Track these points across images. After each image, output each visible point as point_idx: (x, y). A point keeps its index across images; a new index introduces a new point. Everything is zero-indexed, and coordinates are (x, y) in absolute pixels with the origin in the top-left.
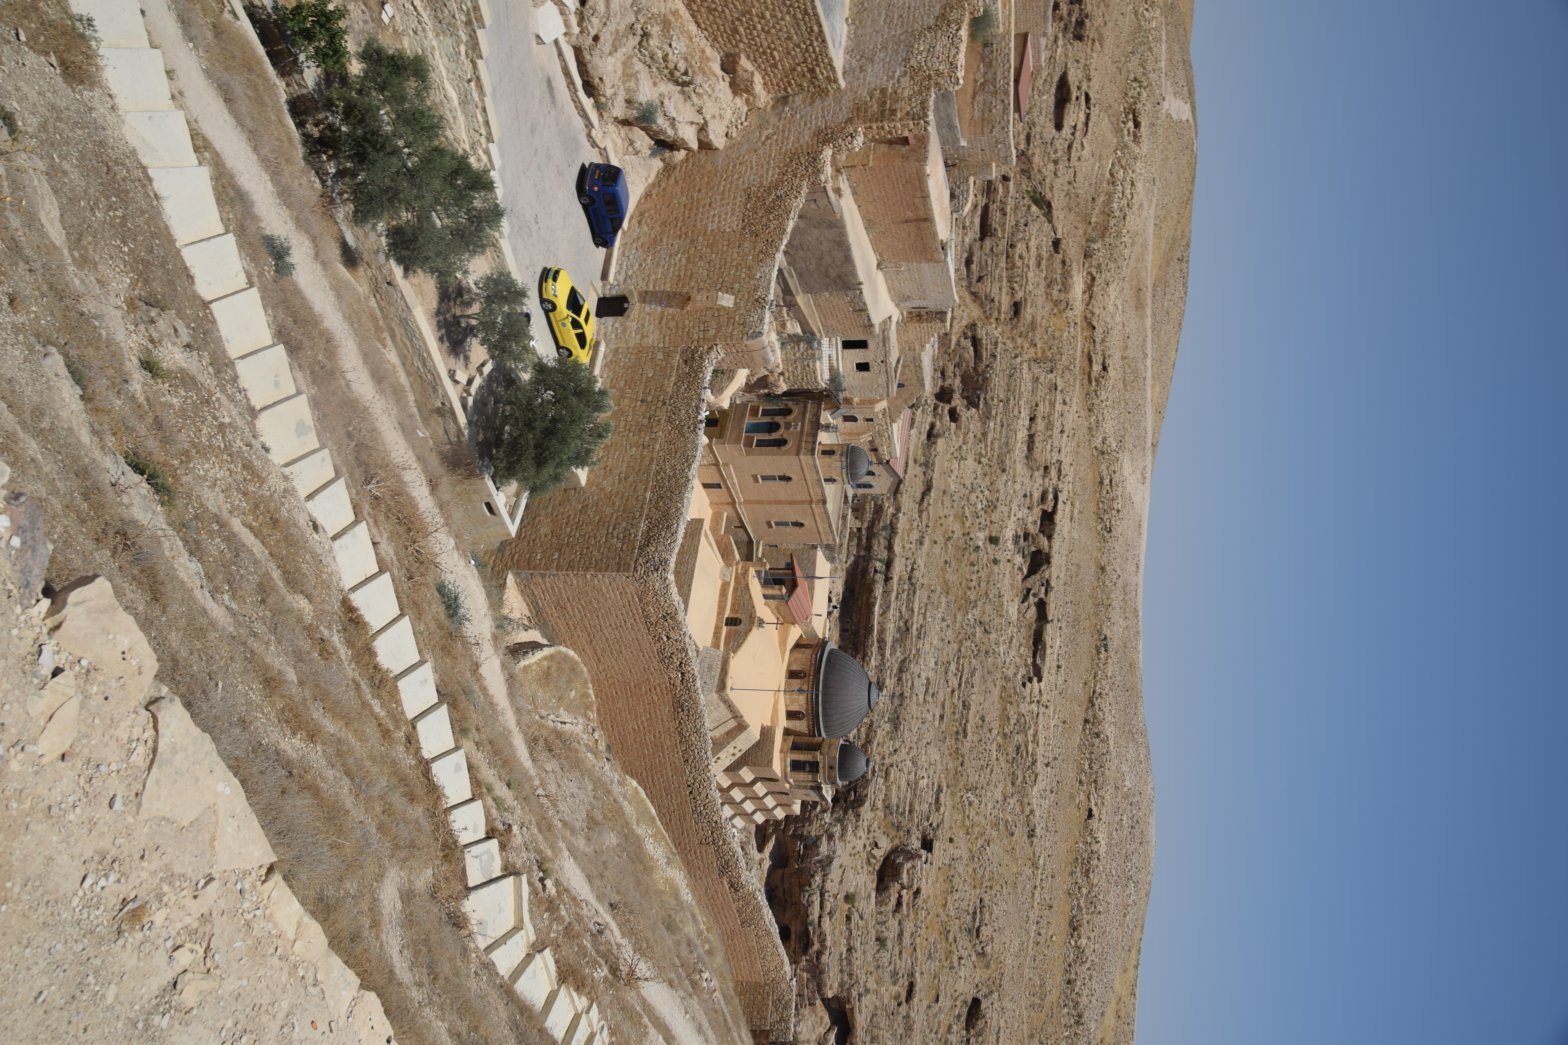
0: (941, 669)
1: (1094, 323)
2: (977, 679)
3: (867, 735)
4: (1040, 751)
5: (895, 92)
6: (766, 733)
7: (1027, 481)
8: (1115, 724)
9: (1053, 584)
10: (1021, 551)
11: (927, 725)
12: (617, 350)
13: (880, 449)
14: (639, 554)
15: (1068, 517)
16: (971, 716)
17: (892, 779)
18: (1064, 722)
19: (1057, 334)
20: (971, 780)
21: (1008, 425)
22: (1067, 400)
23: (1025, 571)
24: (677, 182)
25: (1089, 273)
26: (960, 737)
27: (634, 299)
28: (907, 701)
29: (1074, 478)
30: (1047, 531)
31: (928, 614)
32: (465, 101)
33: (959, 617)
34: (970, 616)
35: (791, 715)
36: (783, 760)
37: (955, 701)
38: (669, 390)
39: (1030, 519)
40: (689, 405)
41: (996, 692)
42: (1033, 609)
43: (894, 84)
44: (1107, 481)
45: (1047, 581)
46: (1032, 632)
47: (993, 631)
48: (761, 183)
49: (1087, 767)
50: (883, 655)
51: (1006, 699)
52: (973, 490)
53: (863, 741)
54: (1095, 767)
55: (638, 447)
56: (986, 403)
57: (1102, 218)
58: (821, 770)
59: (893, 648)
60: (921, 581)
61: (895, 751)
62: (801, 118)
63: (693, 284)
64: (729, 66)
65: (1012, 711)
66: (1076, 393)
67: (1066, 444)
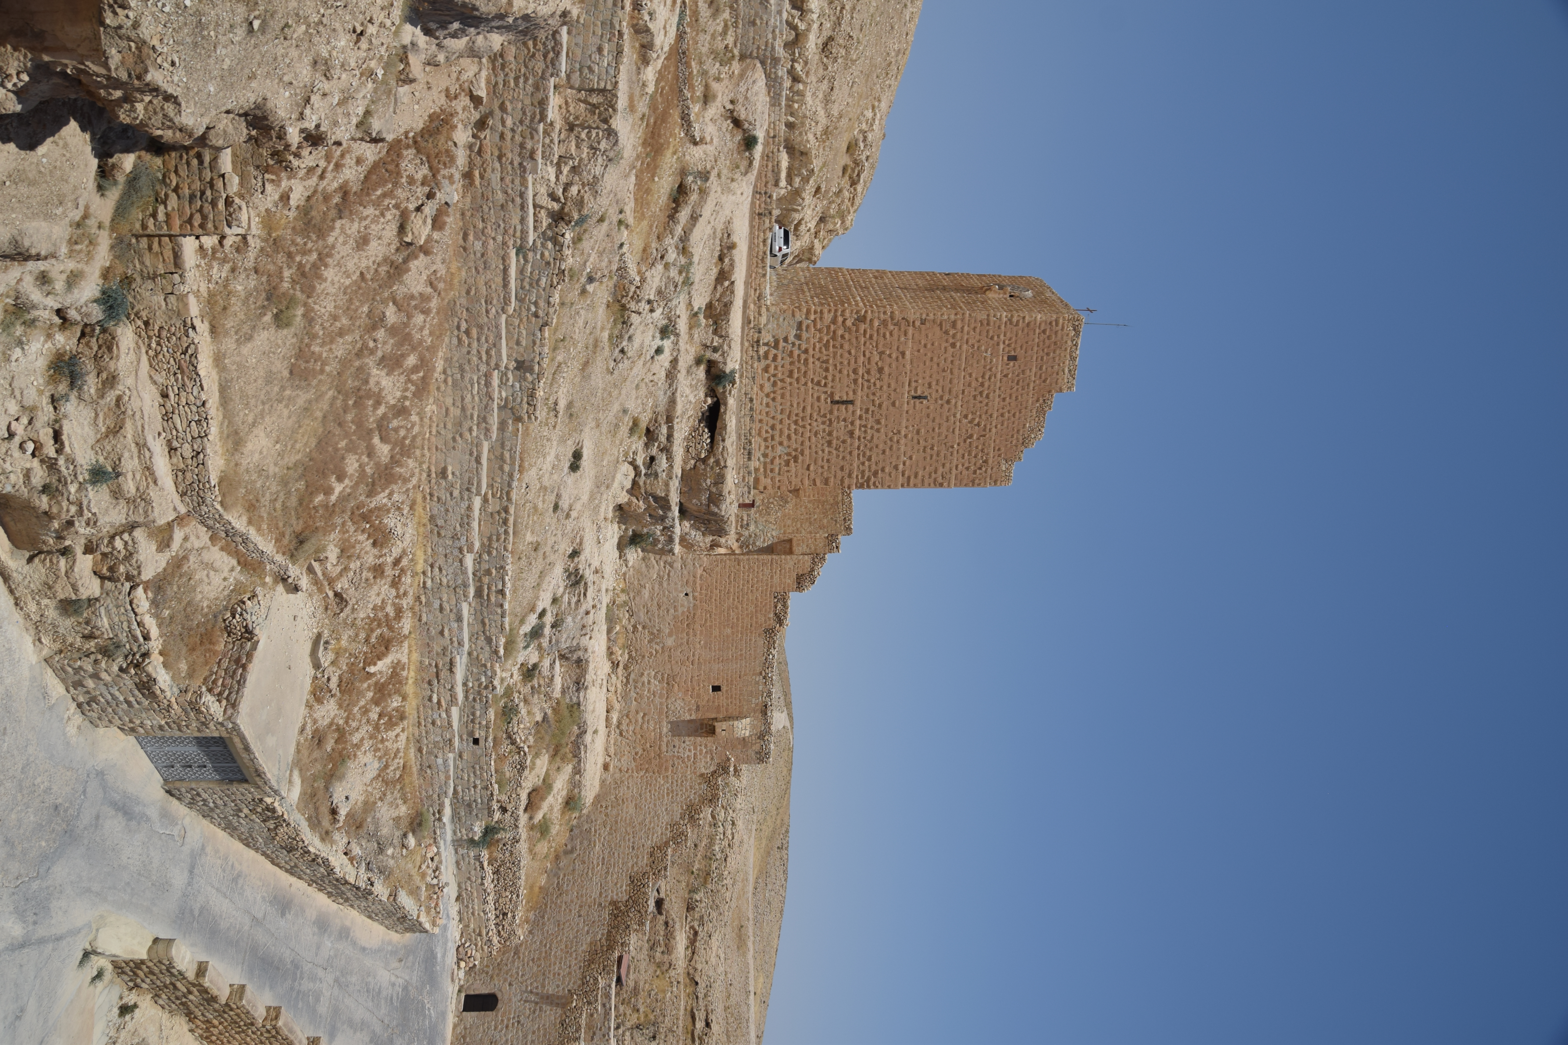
1: (697, 979)
25: (692, 927)
57: (704, 864)
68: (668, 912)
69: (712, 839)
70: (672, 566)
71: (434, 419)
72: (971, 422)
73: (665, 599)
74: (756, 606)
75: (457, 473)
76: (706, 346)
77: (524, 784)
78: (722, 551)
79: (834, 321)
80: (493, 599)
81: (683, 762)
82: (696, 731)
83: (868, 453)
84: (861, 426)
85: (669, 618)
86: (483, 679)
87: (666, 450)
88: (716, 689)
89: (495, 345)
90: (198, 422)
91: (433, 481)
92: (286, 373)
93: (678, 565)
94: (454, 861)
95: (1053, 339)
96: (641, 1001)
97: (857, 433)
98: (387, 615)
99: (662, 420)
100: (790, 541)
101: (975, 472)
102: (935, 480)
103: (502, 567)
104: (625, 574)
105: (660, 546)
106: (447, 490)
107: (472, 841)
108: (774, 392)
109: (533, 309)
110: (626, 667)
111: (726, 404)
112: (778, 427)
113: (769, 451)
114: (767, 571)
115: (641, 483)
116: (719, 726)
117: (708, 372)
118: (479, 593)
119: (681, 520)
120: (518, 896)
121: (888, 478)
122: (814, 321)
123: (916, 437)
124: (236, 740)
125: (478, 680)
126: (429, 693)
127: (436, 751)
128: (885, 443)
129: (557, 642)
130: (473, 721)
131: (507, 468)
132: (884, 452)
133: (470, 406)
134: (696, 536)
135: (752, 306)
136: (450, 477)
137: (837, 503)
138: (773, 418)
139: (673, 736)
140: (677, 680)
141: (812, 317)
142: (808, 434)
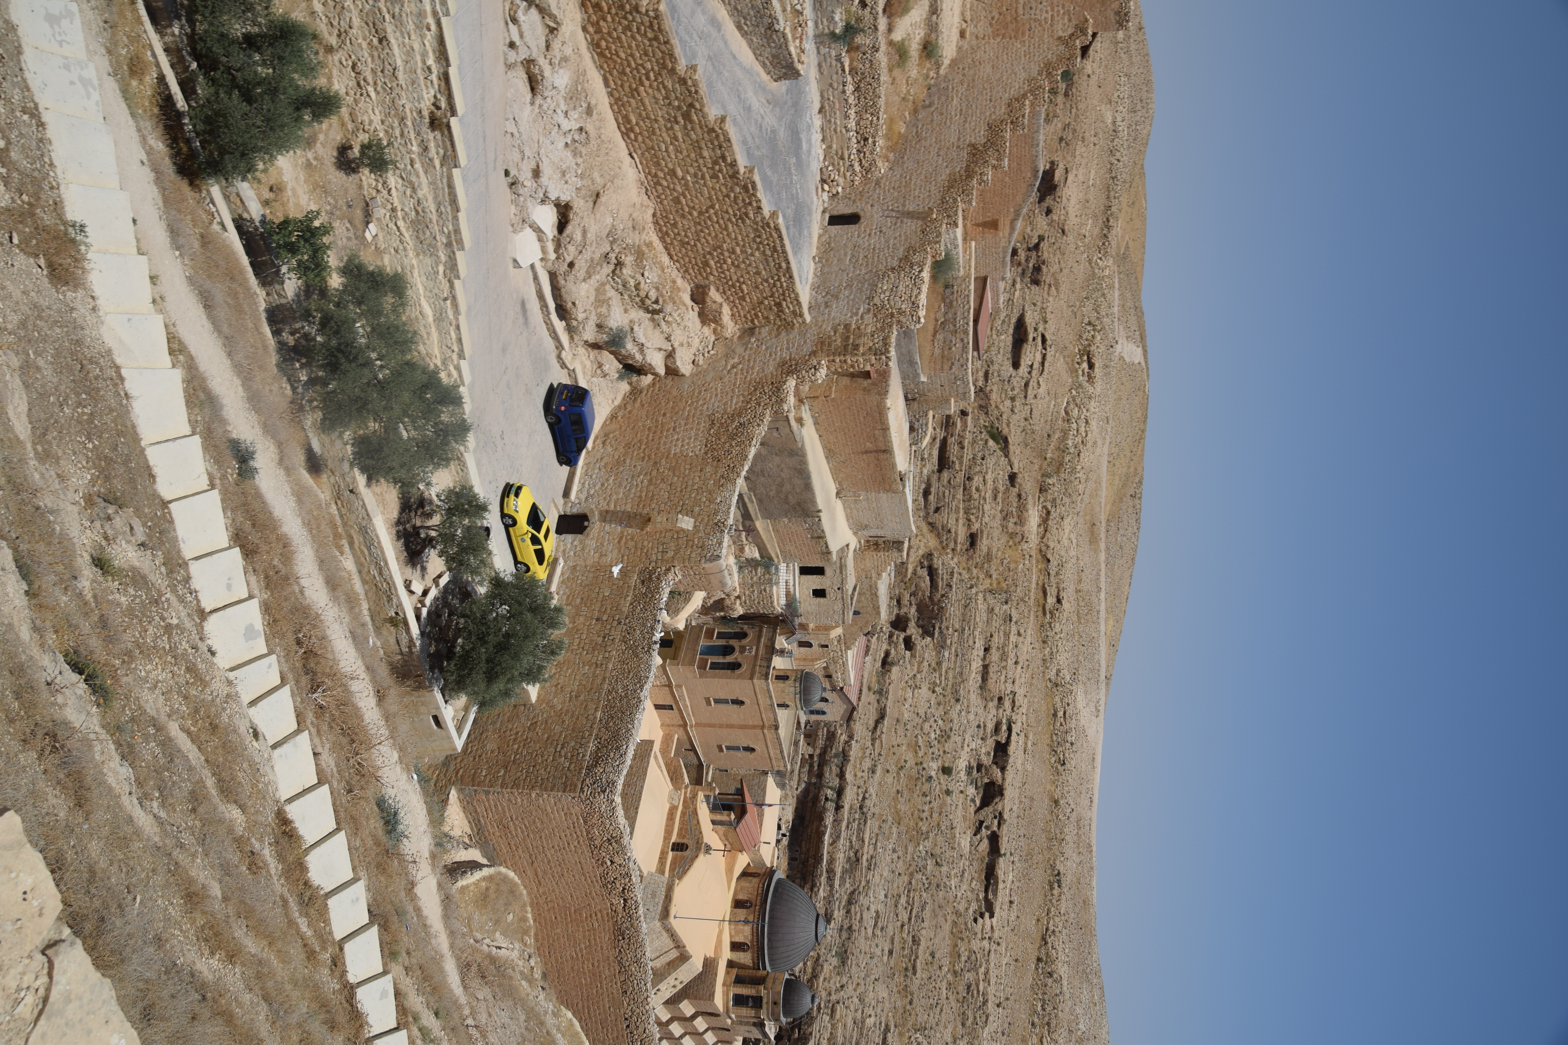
0: (890, 902)
1: (1050, 556)
2: (927, 914)
3: (814, 969)
4: (991, 990)
5: (859, 328)
6: (709, 965)
7: (981, 711)
8: (1068, 963)
9: (1006, 816)
10: (974, 782)
11: (875, 960)
12: (574, 567)
13: (834, 676)
14: (587, 775)
15: (1021, 749)
16: (920, 952)
17: (838, 1016)
18: (1016, 960)
19: (1012, 566)
20: (919, 1019)
21: (963, 655)
22: (1022, 631)
23: (978, 803)
24: (643, 405)
25: (1044, 507)
26: (910, 974)
27: (595, 518)
28: (856, 934)
29: (1028, 710)
30: (1000, 763)
31: (879, 844)
32: (439, 318)
33: (910, 849)
34: (921, 848)
35: (735, 946)
36: (726, 994)
37: (905, 936)
38: (625, 609)
39: (983, 750)
40: (644, 625)
41: (947, 927)
42: (986, 842)
43: (857, 320)
44: (1061, 714)
45: (1000, 813)
46: (984, 866)
47: (944, 863)
48: (725, 410)
49: (1039, 1008)
50: (832, 886)
51: (957, 935)
52: (926, 720)
53: (808, 976)
54: (1049, 1009)
55: (590, 666)
56: (941, 632)
57: (1057, 454)
58: (764, 1006)
59: (843, 880)
60: (872, 810)
61: (842, 986)
62: (767, 349)
63: (653, 506)
64: (699, 296)
65: (962, 948)
66: (1031, 625)
67: (1021, 676)
68: (1020, 485)
69: (1065, 433)
81: (1040, 25)
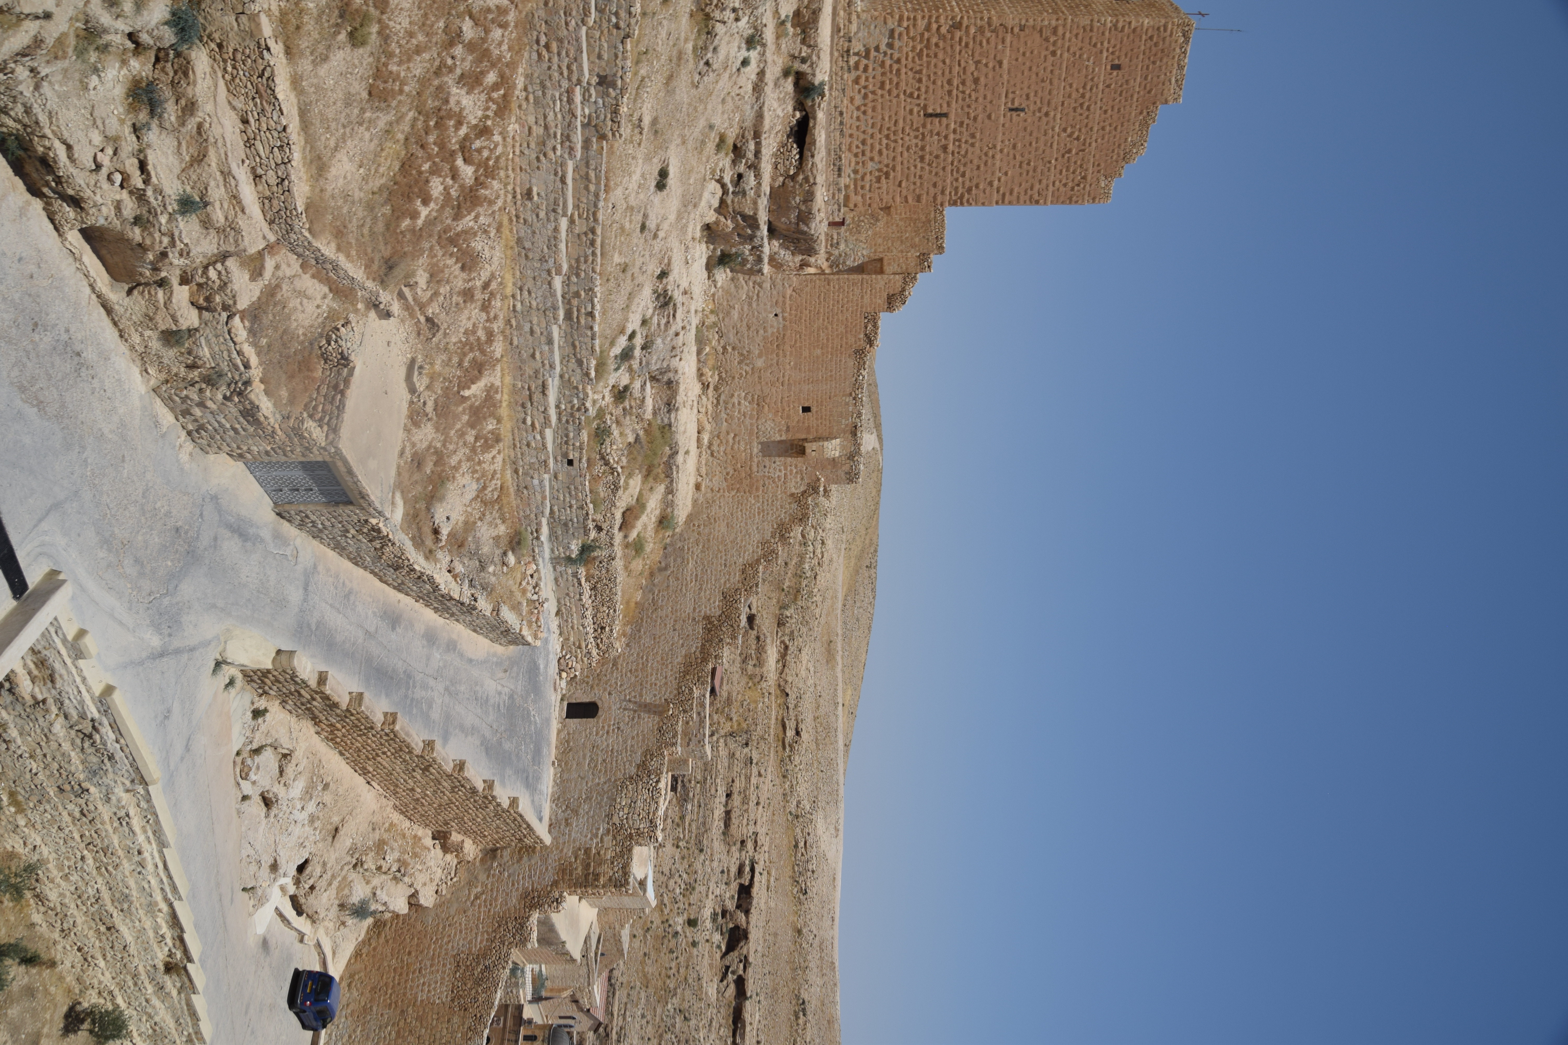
1: (788, 690)
5: (599, 853)
7: (724, 857)
9: (751, 959)
10: (719, 929)
15: (764, 887)
19: (752, 706)
21: (706, 805)
22: (762, 772)
23: (724, 948)
25: (783, 642)
29: (770, 847)
30: (744, 905)
31: (628, 1013)
33: (659, 1010)
34: (669, 1006)
39: (728, 895)
42: (732, 986)
43: (597, 844)
44: (802, 844)
45: (746, 957)
46: (731, 1010)
47: (692, 1017)
48: (470, 949)
52: (671, 876)
56: (684, 786)
57: (794, 581)
60: (620, 980)
62: (509, 876)
64: (441, 837)
66: (771, 762)
67: (761, 815)
68: (759, 627)
69: (802, 557)
70: (761, 287)
71: (517, 138)
72: (1070, 136)
73: (754, 320)
74: (846, 327)
75: (543, 194)
76: (794, 57)
77: (618, 504)
78: (812, 270)
79: (928, 28)
80: (583, 321)
81: (774, 482)
82: (786, 451)
83: (962, 169)
84: (955, 140)
85: (758, 339)
86: (576, 401)
87: (754, 167)
88: (806, 410)
89: (576, 59)
90: (281, 148)
91: (519, 203)
92: (365, 95)
93: (767, 285)
94: (553, 578)
95: (1161, 46)
96: (734, 710)
97: (951, 147)
98: (479, 339)
99: (749, 135)
100: (881, 260)
101: (1072, 189)
102: (1031, 197)
103: (591, 289)
104: (713, 295)
105: (749, 266)
106: (532, 211)
107: (569, 559)
108: (865, 105)
109: (614, 20)
110: (716, 389)
111: (815, 118)
112: (869, 141)
113: (859, 167)
114: (857, 291)
115: (729, 202)
116: (809, 447)
117: (796, 84)
118: (568, 316)
119: (770, 239)
120: (615, 611)
121: (982, 195)
122: (907, 28)
123: (1012, 152)
124: (340, 464)
125: (571, 402)
126: (523, 415)
127: (531, 472)
128: (980, 158)
129: (648, 363)
130: (566, 443)
131: (592, 188)
132: (978, 167)
133: (553, 124)
134: (785, 255)
135: (842, 13)
136: (536, 198)
137: (929, 221)
138: (864, 132)
139: (764, 456)
140: (768, 401)
141: (905, 24)
142: (900, 149)
